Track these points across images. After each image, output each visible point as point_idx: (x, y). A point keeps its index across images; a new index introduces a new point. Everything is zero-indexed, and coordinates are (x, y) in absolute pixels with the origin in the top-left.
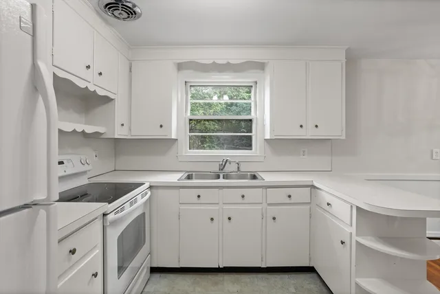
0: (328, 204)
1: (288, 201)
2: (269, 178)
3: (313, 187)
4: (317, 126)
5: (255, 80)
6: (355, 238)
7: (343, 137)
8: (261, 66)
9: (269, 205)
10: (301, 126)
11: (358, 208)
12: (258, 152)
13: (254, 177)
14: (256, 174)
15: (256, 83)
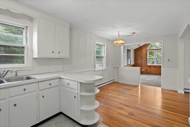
0: (68, 84)
1: (50, 86)
2: (39, 77)
3: (60, 78)
4: (59, 52)
5: (26, 26)
6: (79, 94)
7: (69, 57)
8: (31, 19)
9: (40, 91)
10: (53, 52)
11: (80, 83)
12: (29, 65)
13: (28, 78)
14: (29, 76)
15: (27, 27)
